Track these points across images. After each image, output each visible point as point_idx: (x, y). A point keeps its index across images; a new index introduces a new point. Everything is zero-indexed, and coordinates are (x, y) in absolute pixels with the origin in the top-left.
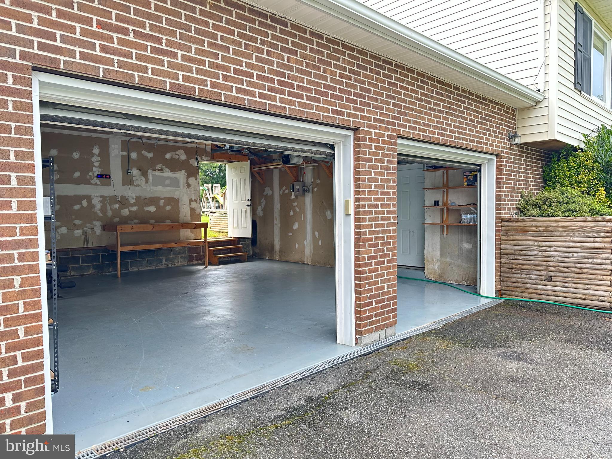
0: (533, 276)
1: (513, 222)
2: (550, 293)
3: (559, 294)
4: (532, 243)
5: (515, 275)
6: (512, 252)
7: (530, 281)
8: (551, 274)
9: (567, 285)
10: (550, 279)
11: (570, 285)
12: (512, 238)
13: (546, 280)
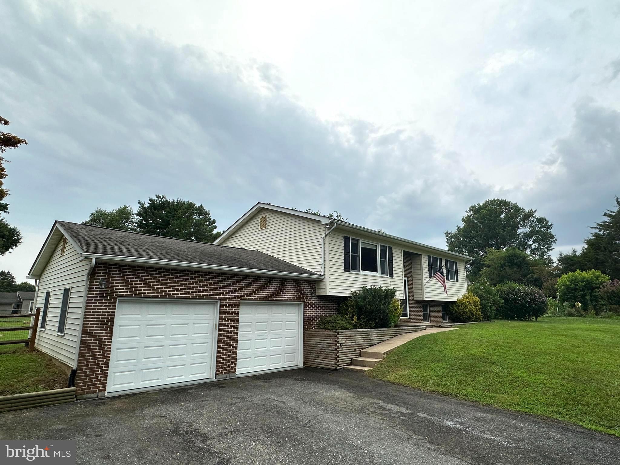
0: (314, 356)
1: (308, 331)
2: (319, 363)
3: (321, 364)
4: (313, 341)
5: (309, 355)
6: (308, 345)
7: (313, 358)
8: (319, 355)
9: (323, 359)
10: (318, 357)
11: (325, 360)
12: (309, 338)
13: (318, 358)
